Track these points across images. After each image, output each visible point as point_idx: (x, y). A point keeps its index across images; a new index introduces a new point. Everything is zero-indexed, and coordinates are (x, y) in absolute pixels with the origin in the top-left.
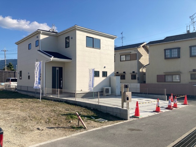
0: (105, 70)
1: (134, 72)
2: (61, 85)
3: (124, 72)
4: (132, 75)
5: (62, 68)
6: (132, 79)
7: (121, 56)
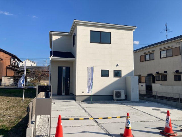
0: (117, 69)
1: (177, 71)
2: (68, 86)
3: (166, 72)
4: (175, 75)
5: (69, 68)
6: (175, 80)
7: (160, 52)
